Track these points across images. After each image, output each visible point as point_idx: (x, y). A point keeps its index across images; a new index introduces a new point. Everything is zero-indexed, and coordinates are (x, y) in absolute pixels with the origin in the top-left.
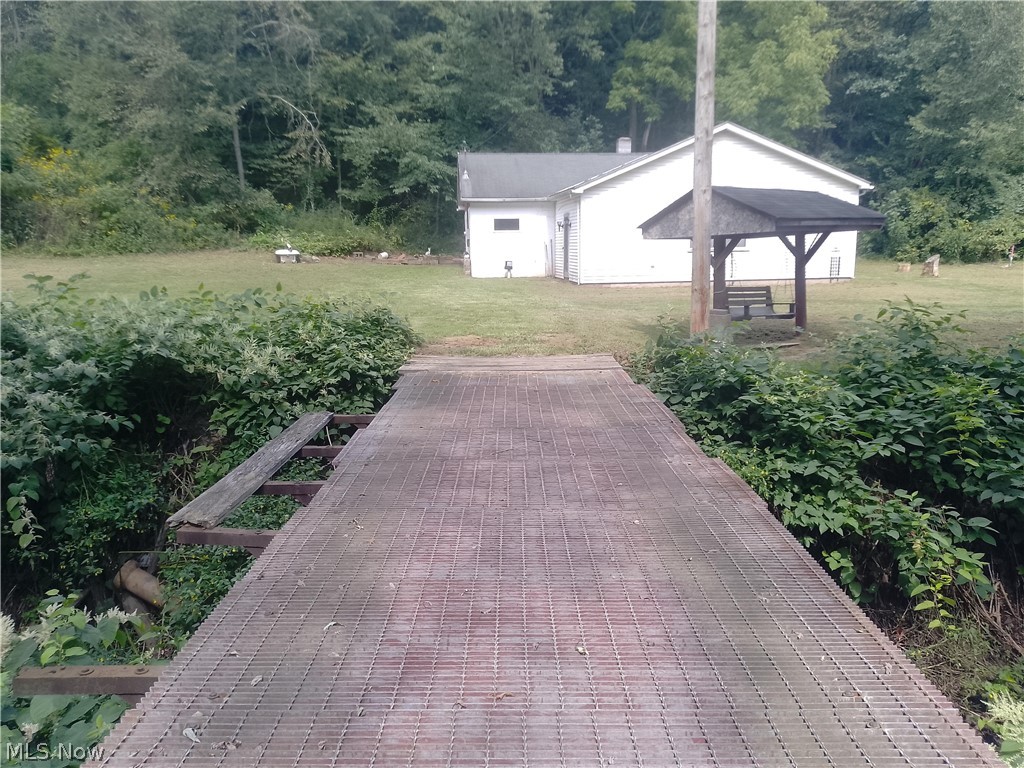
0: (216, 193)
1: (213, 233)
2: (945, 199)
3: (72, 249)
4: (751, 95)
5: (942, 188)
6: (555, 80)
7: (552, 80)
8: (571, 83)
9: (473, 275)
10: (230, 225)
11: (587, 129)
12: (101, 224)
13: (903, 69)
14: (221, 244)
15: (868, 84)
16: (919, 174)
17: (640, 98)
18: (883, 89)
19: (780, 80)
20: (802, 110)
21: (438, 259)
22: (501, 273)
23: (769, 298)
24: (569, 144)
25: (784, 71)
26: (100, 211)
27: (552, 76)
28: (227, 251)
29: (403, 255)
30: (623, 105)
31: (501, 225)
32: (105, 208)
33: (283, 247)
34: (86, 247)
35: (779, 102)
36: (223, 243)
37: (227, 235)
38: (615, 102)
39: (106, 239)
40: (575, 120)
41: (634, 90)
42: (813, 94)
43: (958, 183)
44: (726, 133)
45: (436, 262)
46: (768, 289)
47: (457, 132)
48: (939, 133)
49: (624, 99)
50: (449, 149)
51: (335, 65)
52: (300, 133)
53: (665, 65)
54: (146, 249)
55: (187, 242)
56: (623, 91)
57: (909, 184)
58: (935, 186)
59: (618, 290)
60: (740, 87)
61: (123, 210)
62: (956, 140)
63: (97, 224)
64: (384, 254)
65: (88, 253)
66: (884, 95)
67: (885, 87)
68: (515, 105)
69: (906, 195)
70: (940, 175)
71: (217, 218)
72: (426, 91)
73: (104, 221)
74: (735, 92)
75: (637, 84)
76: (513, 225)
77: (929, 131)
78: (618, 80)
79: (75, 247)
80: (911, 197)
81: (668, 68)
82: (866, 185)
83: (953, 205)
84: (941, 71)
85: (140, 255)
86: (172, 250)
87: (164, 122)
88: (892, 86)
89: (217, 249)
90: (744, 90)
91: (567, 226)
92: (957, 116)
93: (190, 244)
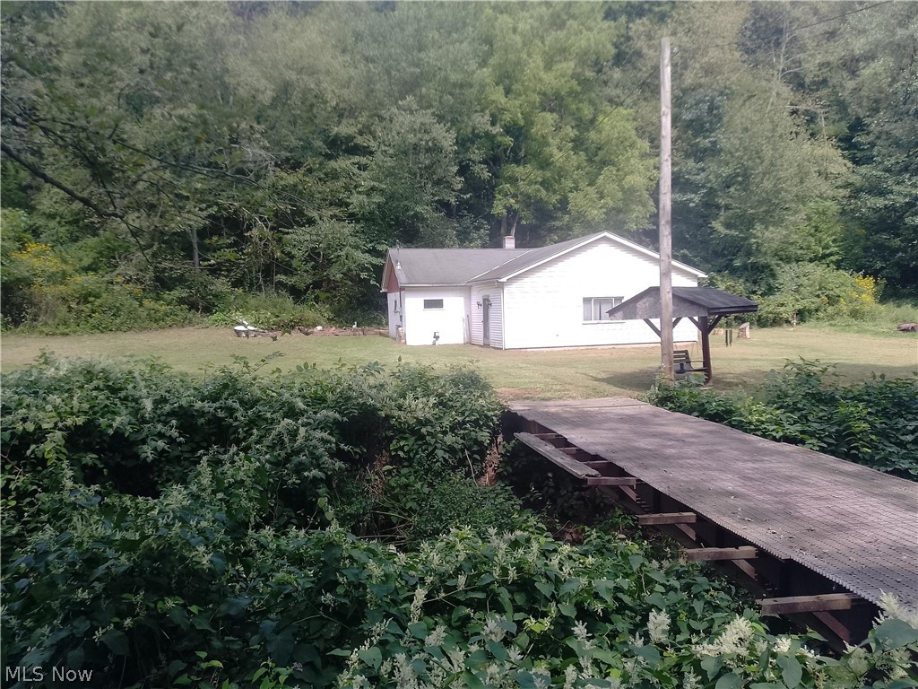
0: (181, 280)
1: (179, 313)
2: (741, 280)
3: (62, 329)
4: (600, 206)
5: (738, 273)
6: (457, 193)
7: (454, 193)
8: (468, 196)
9: (408, 344)
10: (193, 306)
11: (477, 229)
12: (86, 308)
13: (703, 186)
14: (185, 323)
15: (679, 197)
16: (722, 261)
17: (516, 206)
18: (691, 200)
19: (620, 195)
20: (637, 217)
21: (363, 331)
22: (430, 341)
23: (688, 358)
24: (464, 239)
25: (622, 189)
26: (85, 298)
27: (454, 191)
28: (192, 328)
29: (334, 328)
30: (504, 211)
31: (429, 304)
32: (90, 294)
33: (239, 324)
34: (73, 327)
35: (619, 211)
36: (187, 322)
37: (190, 315)
38: (498, 208)
39: (91, 320)
40: (467, 222)
41: (512, 201)
42: (644, 206)
43: (749, 269)
44: (605, 239)
45: (361, 333)
46: (686, 352)
47: (378, 231)
48: (734, 233)
49: (505, 207)
50: (373, 244)
51: (282, 179)
52: (255, 232)
53: (536, 183)
54: (124, 328)
55: (157, 321)
56: (504, 201)
57: (714, 269)
58: (734, 272)
59: (536, 353)
60: (591, 200)
61: (104, 295)
62: (745, 239)
63: (82, 307)
64: (319, 328)
65: (75, 332)
66: (692, 205)
67: (692, 199)
68: (428, 211)
69: (713, 278)
70: (737, 263)
71: (181, 301)
72: (356, 200)
73: (89, 305)
74: (587, 203)
75: (514, 196)
76: (438, 304)
77: (728, 231)
78: (499, 193)
79: (63, 329)
80: (717, 279)
81: (538, 186)
82: (702, 275)
83: (748, 284)
84: (732, 189)
85: (119, 333)
86: (145, 328)
87: (145, 224)
88: (697, 199)
89: (183, 326)
90: (594, 202)
91: (486, 304)
92: (746, 222)
93: (161, 323)
